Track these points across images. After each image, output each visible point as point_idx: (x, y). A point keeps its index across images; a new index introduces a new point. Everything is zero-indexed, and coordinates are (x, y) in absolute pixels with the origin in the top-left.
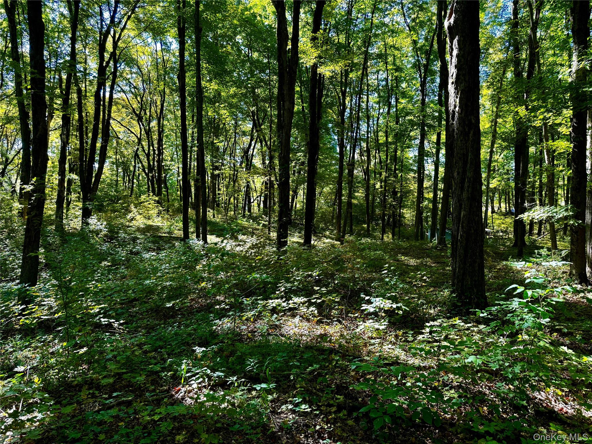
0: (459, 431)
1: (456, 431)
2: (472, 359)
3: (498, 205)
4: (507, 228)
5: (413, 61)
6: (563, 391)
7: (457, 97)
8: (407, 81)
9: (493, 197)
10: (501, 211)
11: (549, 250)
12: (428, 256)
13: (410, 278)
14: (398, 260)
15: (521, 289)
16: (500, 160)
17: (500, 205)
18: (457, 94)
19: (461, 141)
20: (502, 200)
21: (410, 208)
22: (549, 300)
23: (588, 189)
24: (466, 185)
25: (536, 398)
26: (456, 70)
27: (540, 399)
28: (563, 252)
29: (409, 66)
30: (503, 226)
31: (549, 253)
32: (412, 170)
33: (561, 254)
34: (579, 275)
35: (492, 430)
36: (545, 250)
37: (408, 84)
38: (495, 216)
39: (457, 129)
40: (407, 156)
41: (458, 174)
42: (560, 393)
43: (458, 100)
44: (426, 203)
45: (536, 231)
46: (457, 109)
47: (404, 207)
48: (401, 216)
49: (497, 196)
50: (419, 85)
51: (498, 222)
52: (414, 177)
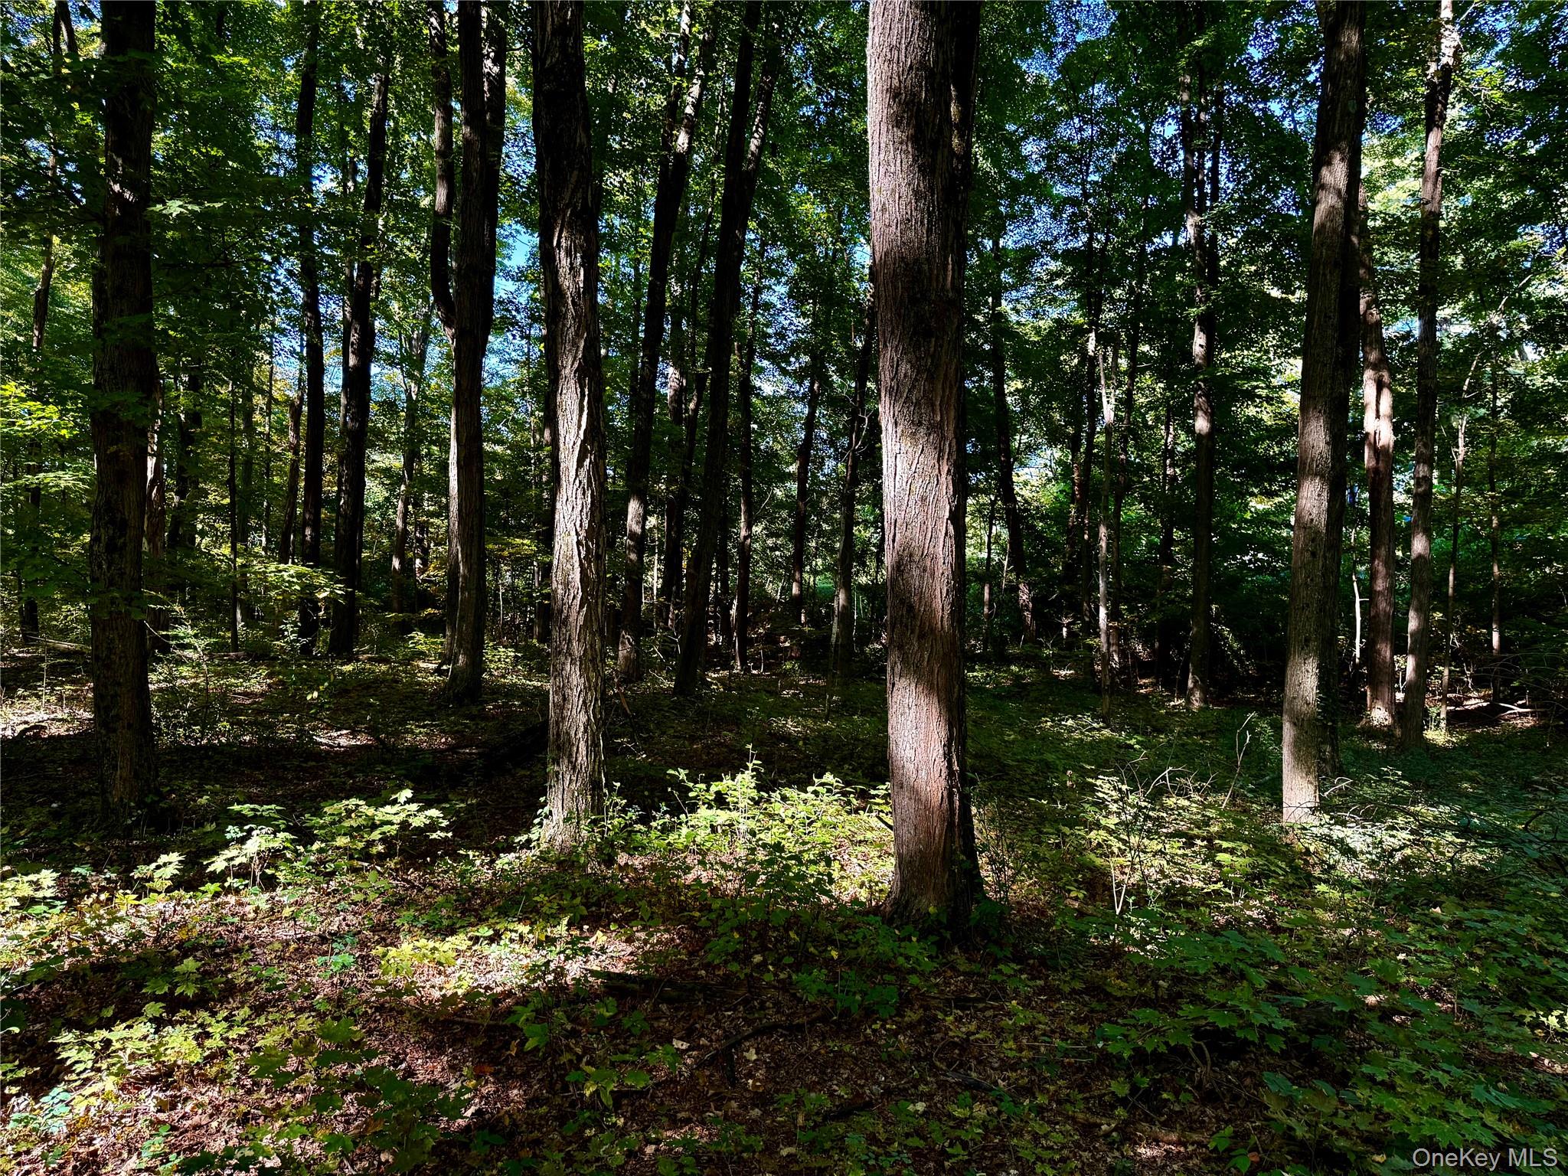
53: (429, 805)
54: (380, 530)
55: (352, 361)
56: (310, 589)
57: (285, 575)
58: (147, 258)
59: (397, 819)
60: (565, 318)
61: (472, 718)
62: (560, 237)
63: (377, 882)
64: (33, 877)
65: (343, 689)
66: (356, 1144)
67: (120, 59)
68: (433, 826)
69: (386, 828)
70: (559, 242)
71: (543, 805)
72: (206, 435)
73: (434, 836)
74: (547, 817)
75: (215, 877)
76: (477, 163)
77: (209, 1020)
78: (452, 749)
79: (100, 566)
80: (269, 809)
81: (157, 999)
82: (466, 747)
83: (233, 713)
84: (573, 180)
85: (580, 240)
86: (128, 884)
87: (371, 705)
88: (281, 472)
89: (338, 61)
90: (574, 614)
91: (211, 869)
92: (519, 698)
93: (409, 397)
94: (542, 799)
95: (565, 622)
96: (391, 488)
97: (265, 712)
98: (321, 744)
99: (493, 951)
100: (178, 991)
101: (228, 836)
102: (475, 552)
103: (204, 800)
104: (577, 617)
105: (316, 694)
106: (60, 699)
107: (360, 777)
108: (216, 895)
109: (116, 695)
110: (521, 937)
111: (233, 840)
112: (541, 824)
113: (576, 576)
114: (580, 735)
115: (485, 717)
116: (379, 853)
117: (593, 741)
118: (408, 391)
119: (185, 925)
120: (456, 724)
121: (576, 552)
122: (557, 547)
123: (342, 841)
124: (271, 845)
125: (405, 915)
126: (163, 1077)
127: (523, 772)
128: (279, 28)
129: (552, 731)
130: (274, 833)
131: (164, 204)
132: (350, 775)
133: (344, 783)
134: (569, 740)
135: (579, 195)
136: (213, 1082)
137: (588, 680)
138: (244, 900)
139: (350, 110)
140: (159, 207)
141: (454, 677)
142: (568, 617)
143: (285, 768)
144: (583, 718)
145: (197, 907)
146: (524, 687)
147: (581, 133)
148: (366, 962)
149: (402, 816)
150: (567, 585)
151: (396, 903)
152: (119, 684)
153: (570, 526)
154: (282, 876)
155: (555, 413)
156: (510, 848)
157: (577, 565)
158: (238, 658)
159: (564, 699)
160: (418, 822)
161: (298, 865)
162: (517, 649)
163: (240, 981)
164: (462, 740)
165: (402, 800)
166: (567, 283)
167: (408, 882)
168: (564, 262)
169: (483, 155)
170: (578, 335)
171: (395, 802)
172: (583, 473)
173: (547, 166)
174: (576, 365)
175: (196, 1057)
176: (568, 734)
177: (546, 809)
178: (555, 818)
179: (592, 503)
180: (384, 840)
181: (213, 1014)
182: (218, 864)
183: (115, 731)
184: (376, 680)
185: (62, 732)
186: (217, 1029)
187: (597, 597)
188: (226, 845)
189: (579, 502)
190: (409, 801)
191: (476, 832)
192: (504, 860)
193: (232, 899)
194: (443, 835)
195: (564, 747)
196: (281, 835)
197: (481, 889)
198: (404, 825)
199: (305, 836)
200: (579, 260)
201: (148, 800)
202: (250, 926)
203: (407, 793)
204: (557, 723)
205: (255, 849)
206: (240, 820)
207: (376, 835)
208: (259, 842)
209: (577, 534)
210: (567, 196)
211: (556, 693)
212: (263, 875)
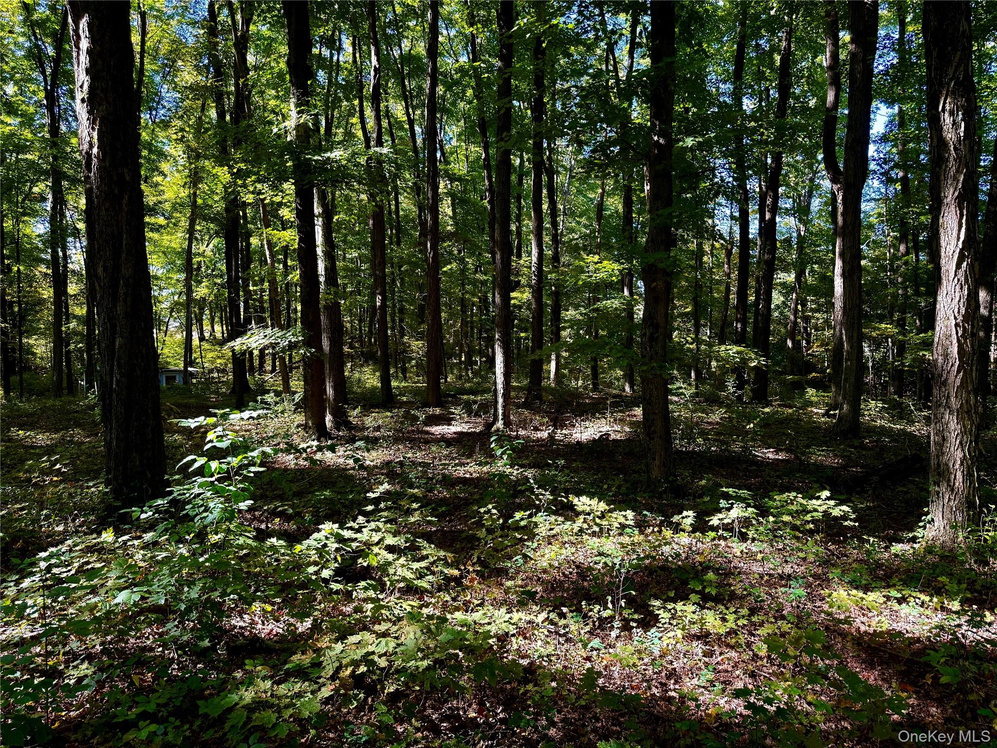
0: (89, 733)
1: (85, 736)
2: (122, 597)
3: (209, 328)
4: (226, 365)
5: (27, 44)
6: (273, 604)
7: (93, 129)
8: (16, 83)
9: (202, 313)
10: (215, 338)
11: (278, 394)
12: (78, 425)
13: (27, 471)
14: (10, 440)
15: (201, 461)
16: (209, 253)
17: (213, 327)
18: (94, 123)
19: (107, 210)
20: (216, 319)
21: (43, 334)
22: (245, 472)
23: (322, 303)
24: (121, 291)
25: (235, 627)
26: (88, 78)
27: (241, 628)
28: (297, 396)
29: (20, 53)
30: (219, 361)
31: (278, 399)
32: (42, 261)
33: (294, 400)
34: (317, 427)
35: (151, 708)
36: (272, 394)
37: (20, 89)
38: (206, 346)
39: (98, 188)
40: (28, 231)
41: (105, 269)
42: (269, 608)
43: (95, 135)
44: (73, 324)
45: (269, 368)
46: (95, 150)
47: (30, 332)
48: (29, 350)
49: (207, 312)
50: (42, 95)
51: (210, 355)
52: (46, 274)
53: (842, 503)
54: (779, 322)
55: (768, 216)
56: (744, 361)
57: (731, 352)
58: (670, 175)
59: (821, 509)
60: (948, 160)
61: (855, 448)
62: (945, 103)
63: (813, 548)
64: (623, 513)
65: (766, 423)
66: (834, 711)
67: (660, 65)
68: (845, 517)
69: (815, 514)
70: (944, 107)
71: (927, 514)
72: (682, 272)
73: (846, 523)
74: (929, 522)
75: (714, 529)
76: (859, 67)
77: (725, 611)
78: (844, 467)
79: (646, 349)
80: (743, 493)
81: (697, 592)
82: (853, 467)
83: (703, 433)
84: (956, 60)
85: (962, 101)
86: (670, 524)
87: (790, 434)
88: (719, 292)
89: (760, 28)
90: (952, 378)
91: (711, 523)
92: (889, 436)
93: (799, 234)
94: (926, 509)
95: (945, 383)
96: (786, 295)
97: (722, 434)
98: (758, 456)
99: (904, 609)
100: (707, 590)
101: (721, 506)
102: (855, 335)
103: (703, 482)
104: (955, 379)
105: (752, 425)
106: (615, 420)
107: (786, 480)
108: (714, 539)
109: (654, 420)
110: (923, 603)
111: (723, 508)
112: (924, 527)
113: (954, 350)
114: (957, 466)
115: (863, 447)
116: (811, 529)
117: (968, 472)
118: (799, 230)
119: (702, 553)
120: (844, 450)
121: (954, 332)
122: (938, 329)
123: (786, 518)
124: (744, 514)
125: (834, 574)
126: (703, 637)
127: (901, 489)
128: (722, 19)
129: (933, 462)
130: (746, 507)
131: (684, 141)
132: (779, 477)
133: (776, 482)
134: (948, 469)
135: (962, 69)
136: (732, 647)
137: (964, 426)
138: (730, 545)
139: (765, 57)
140: (681, 143)
141: (840, 419)
142: (946, 379)
143: (738, 469)
144: (959, 454)
145: (705, 543)
146: (891, 429)
147: (963, 21)
148: (811, 597)
149: (825, 507)
150: (946, 356)
151: (826, 563)
152: (655, 414)
153: (949, 312)
154: (751, 534)
155: (938, 231)
156: (900, 541)
157: (955, 341)
158: (700, 401)
159: (944, 439)
160: (836, 512)
161: (761, 529)
162: (884, 402)
163: (738, 592)
164: (849, 462)
165: (823, 497)
166: (949, 135)
167: (830, 550)
168: (947, 121)
169: (864, 61)
170: (958, 171)
171: (818, 498)
172: (961, 272)
173: (935, 54)
174: (956, 194)
175: (722, 631)
176: (947, 465)
177: (929, 517)
178: (936, 524)
179: (968, 295)
180: (813, 521)
181: (727, 609)
182: (715, 521)
183: (653, 439)
184: (786, 419)
185: (618, 437)
186: (731, 618)
187: (972, 365)
188: (719, 511)
189: (958, 295)
190: (828, 499)
191: (872, 526)
192: (897, 548)
193: (722, 543)
194: (852, 524)
195: (943, 474)
196: (750, 510)
197: (883, 564)
198: (826, 514)
199: (763, 512)
200: (960, 116)
201: (670, 479)
202: (736, 560)
203: (826, 494)
204: (938, 456)
205: (736, 516)
206: (727, 496)
207: (808, 517)
208: (737, 512)
209: (955, 318)
210: (951, 72)
211: (936, 434)
212: (740, 532)
